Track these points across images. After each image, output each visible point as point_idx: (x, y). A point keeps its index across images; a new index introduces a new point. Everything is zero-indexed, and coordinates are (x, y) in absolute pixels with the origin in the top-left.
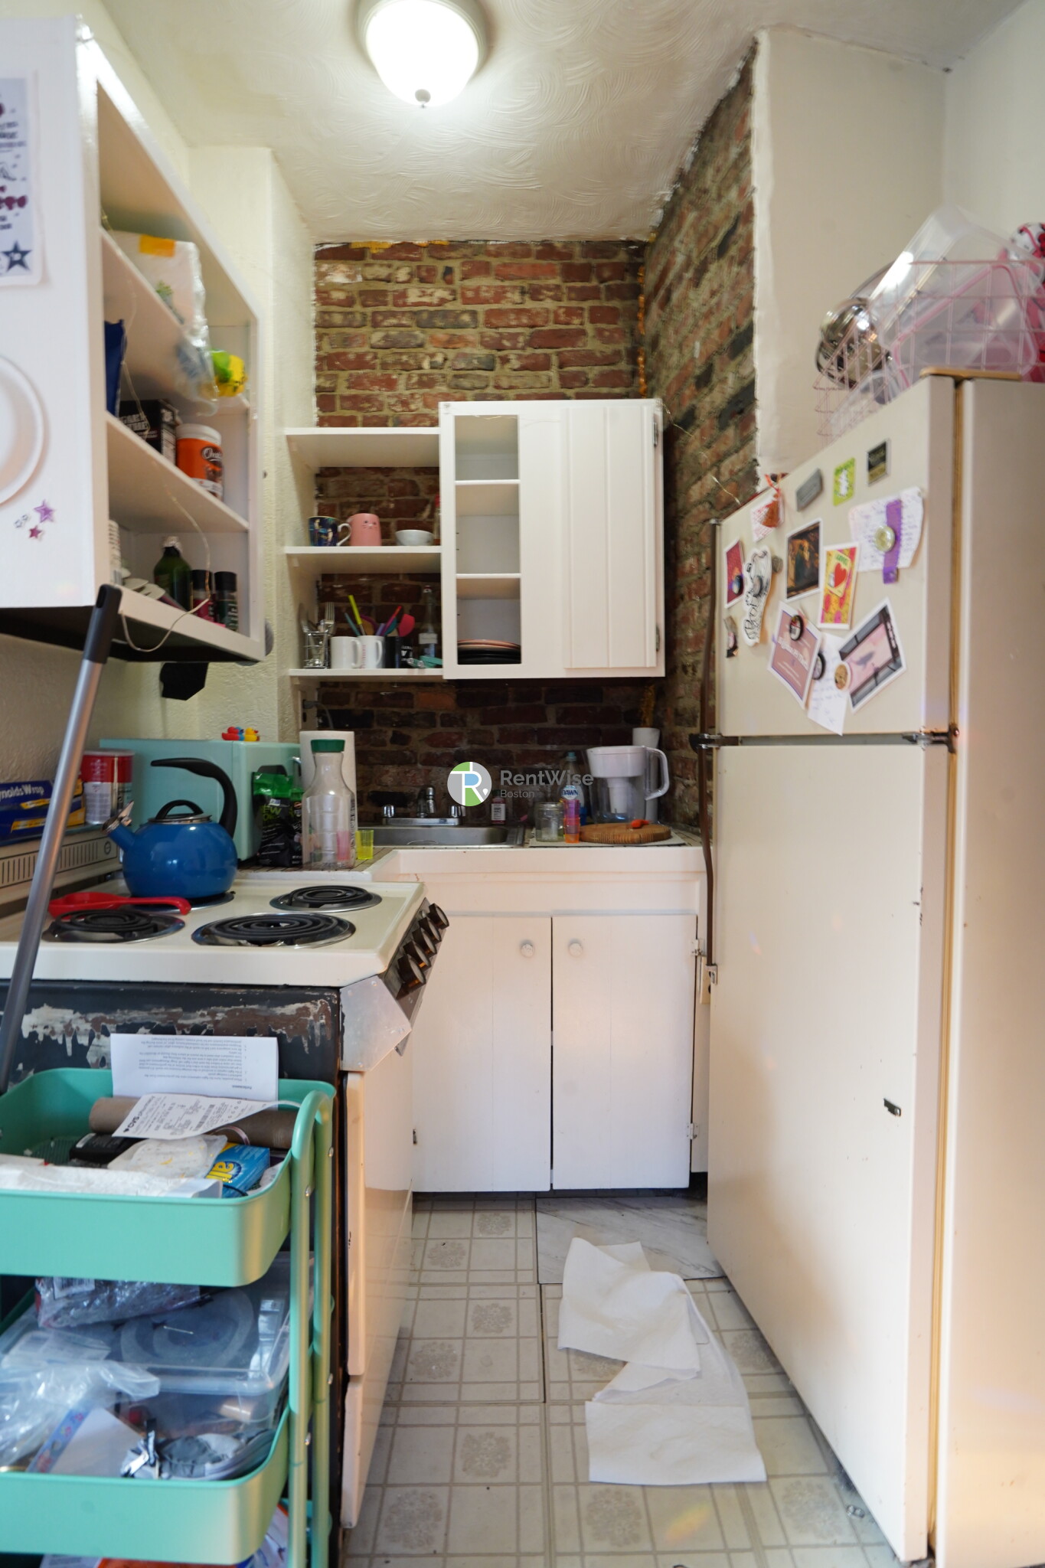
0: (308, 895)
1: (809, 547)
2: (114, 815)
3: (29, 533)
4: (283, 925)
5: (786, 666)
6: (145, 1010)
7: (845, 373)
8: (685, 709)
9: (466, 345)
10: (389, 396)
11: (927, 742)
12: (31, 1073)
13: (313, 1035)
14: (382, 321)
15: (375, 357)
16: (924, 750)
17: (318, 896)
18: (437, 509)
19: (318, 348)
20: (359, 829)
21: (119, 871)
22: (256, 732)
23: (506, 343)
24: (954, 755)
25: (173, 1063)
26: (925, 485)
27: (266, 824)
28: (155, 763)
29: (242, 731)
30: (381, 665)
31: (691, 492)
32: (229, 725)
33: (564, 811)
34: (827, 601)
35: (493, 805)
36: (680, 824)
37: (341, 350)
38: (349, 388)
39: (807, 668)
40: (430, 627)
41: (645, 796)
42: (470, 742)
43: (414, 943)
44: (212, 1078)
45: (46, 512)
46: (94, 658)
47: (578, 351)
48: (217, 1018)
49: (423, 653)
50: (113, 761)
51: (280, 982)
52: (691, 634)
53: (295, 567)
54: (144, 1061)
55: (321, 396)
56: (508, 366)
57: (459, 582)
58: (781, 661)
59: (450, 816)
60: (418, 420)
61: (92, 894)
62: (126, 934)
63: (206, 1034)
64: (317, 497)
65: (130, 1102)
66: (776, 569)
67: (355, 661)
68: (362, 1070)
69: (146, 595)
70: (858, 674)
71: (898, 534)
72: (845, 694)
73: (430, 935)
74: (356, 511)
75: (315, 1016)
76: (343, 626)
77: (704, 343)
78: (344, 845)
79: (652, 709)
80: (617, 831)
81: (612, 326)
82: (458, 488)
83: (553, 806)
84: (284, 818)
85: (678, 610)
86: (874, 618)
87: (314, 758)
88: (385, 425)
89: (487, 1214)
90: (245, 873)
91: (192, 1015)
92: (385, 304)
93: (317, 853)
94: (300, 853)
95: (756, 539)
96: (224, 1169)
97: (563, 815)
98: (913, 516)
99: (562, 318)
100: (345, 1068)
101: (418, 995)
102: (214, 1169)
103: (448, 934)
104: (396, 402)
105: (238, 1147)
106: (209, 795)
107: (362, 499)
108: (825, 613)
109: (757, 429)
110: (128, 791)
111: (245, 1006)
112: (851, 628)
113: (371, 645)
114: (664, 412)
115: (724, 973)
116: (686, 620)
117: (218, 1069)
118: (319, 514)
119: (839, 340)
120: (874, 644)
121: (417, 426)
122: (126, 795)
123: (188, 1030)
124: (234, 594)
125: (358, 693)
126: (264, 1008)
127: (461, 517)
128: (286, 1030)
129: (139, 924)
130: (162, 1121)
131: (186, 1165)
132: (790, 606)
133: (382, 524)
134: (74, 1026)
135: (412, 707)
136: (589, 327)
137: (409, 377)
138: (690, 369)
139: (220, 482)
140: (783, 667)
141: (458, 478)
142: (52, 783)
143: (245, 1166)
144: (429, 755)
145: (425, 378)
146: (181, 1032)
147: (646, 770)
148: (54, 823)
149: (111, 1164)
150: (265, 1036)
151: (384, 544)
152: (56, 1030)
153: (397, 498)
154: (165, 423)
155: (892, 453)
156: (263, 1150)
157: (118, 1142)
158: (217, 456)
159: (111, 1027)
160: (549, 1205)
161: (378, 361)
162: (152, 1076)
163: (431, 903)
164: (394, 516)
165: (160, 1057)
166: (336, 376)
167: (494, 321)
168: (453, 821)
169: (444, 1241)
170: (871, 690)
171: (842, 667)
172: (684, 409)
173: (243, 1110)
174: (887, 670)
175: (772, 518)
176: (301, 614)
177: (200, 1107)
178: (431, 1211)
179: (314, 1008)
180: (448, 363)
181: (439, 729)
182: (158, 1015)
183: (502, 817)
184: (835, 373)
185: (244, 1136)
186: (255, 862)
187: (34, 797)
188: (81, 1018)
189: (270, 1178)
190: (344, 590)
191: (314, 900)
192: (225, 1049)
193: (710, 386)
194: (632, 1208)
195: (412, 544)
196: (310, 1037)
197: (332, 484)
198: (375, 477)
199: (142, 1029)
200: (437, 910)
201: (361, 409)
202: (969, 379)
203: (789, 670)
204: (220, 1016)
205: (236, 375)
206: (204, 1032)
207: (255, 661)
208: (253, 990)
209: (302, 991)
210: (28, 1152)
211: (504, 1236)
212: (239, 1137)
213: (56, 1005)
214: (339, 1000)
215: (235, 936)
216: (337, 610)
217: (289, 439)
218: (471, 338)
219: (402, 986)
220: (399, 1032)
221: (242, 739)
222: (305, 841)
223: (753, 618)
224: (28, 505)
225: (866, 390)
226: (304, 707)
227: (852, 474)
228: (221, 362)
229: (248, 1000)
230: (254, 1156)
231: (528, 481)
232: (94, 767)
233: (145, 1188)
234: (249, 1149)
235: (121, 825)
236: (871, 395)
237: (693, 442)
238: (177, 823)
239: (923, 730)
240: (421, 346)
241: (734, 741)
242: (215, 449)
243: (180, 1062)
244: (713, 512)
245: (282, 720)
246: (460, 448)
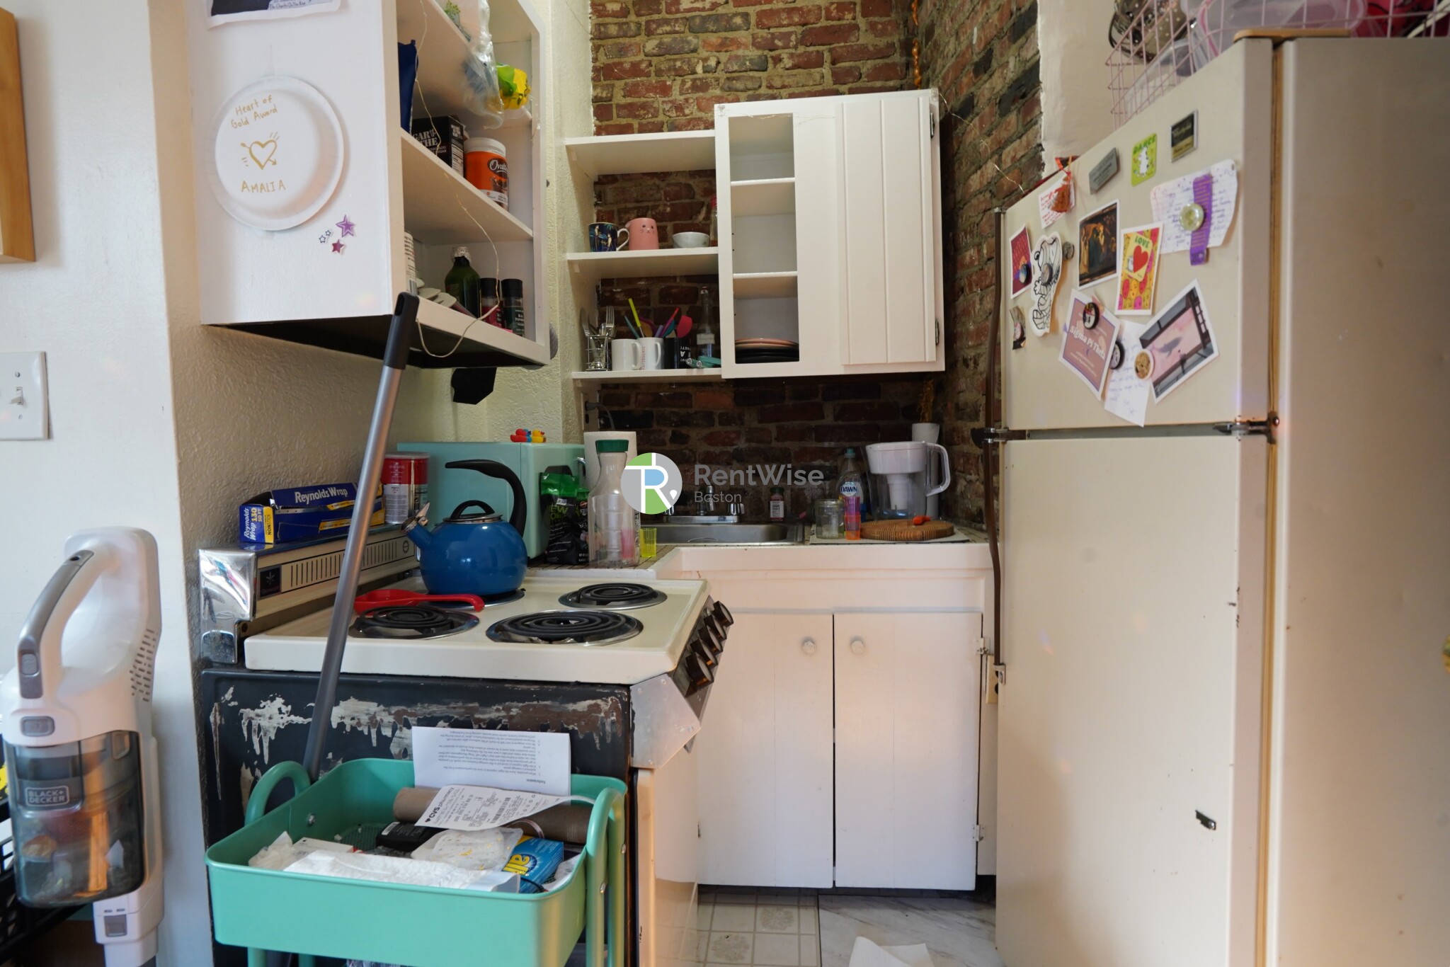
0: (595, 592)
1: (1104, 231)
2: (412, 516)
3: (332, 248)
4: (573, 622)
5: (1079, 356)
6: (444, 704)
7: (1142, 44)
8: (966, 404)
9: (738, 48)
10: (663, 102)
11: (1243, 432)
12: (340, 762)
13: (604, 732)
14: (656, 29)
15: (650, 65)
16: (1239, 440)
17: (605, 593)
18: (713, 211)
19: (595, 60)
20: (642, 528)
21: (418, 568)
22: (543, 433)
23: (777, 42)
24: (1274, 446)
25: (471, 756)
26: (1240, 156)
27: (553, 523)
28: (450, 465)
29: (530, 433)
30: (660, 366)
31: (971, 182)
32: (517, 427)
33: (844, 507)
34: (1126, 286)
35: (771, 502)
36: (961, 520)
37: (616, 60)
38: (624, 97)
39: (1103, 358)
40: (707, 328)
41: (926, 491)
42: (748, 440)
43: (701, 641)
44: (507, 772)
45: (347, 227)
46: (393, 365)
47: (850, 46)
48: (511, 713)
49: (701, 354)
50: (411, 463)
51: (572, 679)
52: (972, 327)
53: (576, 273)
54: (443, 753)
55: (598, 106)
56: (781, 65)
57: (736, 281)
58: (1072, 351)
59: (729, 514)
60: (692, 124)
61: (392, 591)
62: (425, 631)
63: (501, 729)
64: (596, 204)
65: (431, 793)
66: (1067, 256)
67: (636, 363)
68: (652, 767)
69: (439, 303)
70: (1162, 362)
71: (1207, 211)
72: (1147, 384)
73: (716, 632)
74: (633, 216)
75: (606, 713)
76: (623, 329)
77: (982, 28)
78: (628, 544)
79: (931, 404)
80: (898, 528)
81: (885, 19)
82: (733, 189)
83: (834, 503)
84: (570, 517)
85: (957, 303)
86: (1180, 301)
87: (599, 457)
88: (661, 131)
89: (770, 909)
90: (534, 570)
91: (488, 710)
92: (659, 12)
93: (603, 551)
94: (586, 551)
95: (1044, 225)
96: (520, 861)
97: (843, 512)
98: (1226, 191)
99: (834, 14)
100: (635, 765)
101: (706, 693)
102: (511, 861)
103: (731, 631)
104: (671, 107)
105: (533, 841)
106: (499, 495)
107: (639, 205)
108: (1124, 300)
109: (1041, 113)
110: (424, 493)
111: (538, 702)
112: (1153, 313)
113: (651, 347)
114: (941, 102)
115: (1012, 673)
116: (966, 312)
117: (513, 763)
118: (598, 220)
119: (1137, 11)
120: (1181, 329)
121: (691, 129)
122: (422, 496)
123: (484, 724)
124: (521, 301)
125: (637, 395)
126: (557, 704)
127: (736, 217)
128: (578, 726)
129: (436, 620)
130: (461, 812)
131: (485, 857)
132: (1084, 295)
133: (658, 228)
134: (378, 718)
135: (691, 407)
136: (861, 22)
137: (683, 83)
138: (967, 56)
139: (506, 192)
140: (1076, 357)
141: (733, 179)
142: (355, 487)
143: (540, 860)
144: (707, 453)
145: (698, 83)
146: (477, 726)
147: (926, 466)
148: (358, 524)
149: (414, 853)
150: (557, 732)
151: (661, 247)
152: (362, 721)
153: (674, 202)
154: (454, 137)
155: (1201, 127)
156: (557, 844)
157: (420, 831)
158: (503, 167)
159: (412, 720)
160: (832, 902)
161: (652, 69)
162: (450, 768)
163: (715, 601)
164: (671, 221)
165: (458, 750)
166: (613, 86)
167: (765, 21)
168: (732, 519)
169: (727, 934)
170: (1177, 378)
171: (1142, 355)
172: (962, 98)
173: (537, 804)
174: (1195, 357)
175: (1063, 202)
176: (583, 318)
177: (497, 800)
178: (715, 903)
179: (605, 705)
180: (721, 66)
181: (718, 427)
182: (456, 709)
183: (781, 515)
184: (1131, 47)
185: (538, 829)
186: (543, 561)
187: (339, 499)
188: (384, 710)
189: (564, 872)
190: (623, 294)
191: (602, 597)
192: (519, 743)
193: (989, 72)
194: (917, 909)
195: (689, 246)
196: (601, 734)
197: (610, 190)
198: (651, 182)
199: (441, 723)
200: (721, 607)
201: (636, 117)
202: (1291, 39)
203: (1083, 360)
204: (514, 711)
205: (520, 89)
206: (499, 726)
207: (541, 365)
208: (546, 687)
209: (593, 688)
210: (338, 837)
211: (786, 931)
212: (535, 831)
213: (361, 698)
214: (629, 697)
215: (527, 633)
216: (617, 313)
217: (569, 148)
218: (744, 40)
219: (690, 685)
220: (689, 730)
221: (529, 441)
222: (591, 539)
223: (1041, 308)
224: (331, 221)
225: (1167, 62)
226: (586, 408)
227: (1153, 152)
228: (506, 78)
229: (541, 696)
230: (548, 850)
231: (803, 178)
232: (392, 470)
233: (447, 879)
234: (543, 842)
235: (419, 525)
236: (1172, 68)
237: (973, 132)
238: (470, 523)
239: (1238, 419)
240: (694, 51)
241: (1021, 435)
242: (501, 161)
243: (477, 755)
244: (994, 201)
245: (566, 421)
246: (735, 149)
